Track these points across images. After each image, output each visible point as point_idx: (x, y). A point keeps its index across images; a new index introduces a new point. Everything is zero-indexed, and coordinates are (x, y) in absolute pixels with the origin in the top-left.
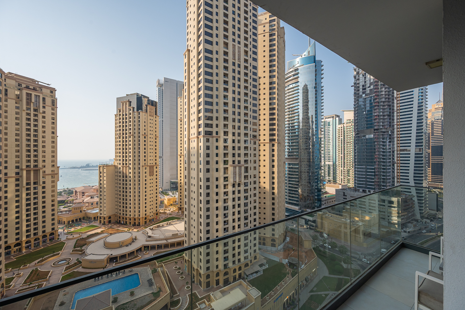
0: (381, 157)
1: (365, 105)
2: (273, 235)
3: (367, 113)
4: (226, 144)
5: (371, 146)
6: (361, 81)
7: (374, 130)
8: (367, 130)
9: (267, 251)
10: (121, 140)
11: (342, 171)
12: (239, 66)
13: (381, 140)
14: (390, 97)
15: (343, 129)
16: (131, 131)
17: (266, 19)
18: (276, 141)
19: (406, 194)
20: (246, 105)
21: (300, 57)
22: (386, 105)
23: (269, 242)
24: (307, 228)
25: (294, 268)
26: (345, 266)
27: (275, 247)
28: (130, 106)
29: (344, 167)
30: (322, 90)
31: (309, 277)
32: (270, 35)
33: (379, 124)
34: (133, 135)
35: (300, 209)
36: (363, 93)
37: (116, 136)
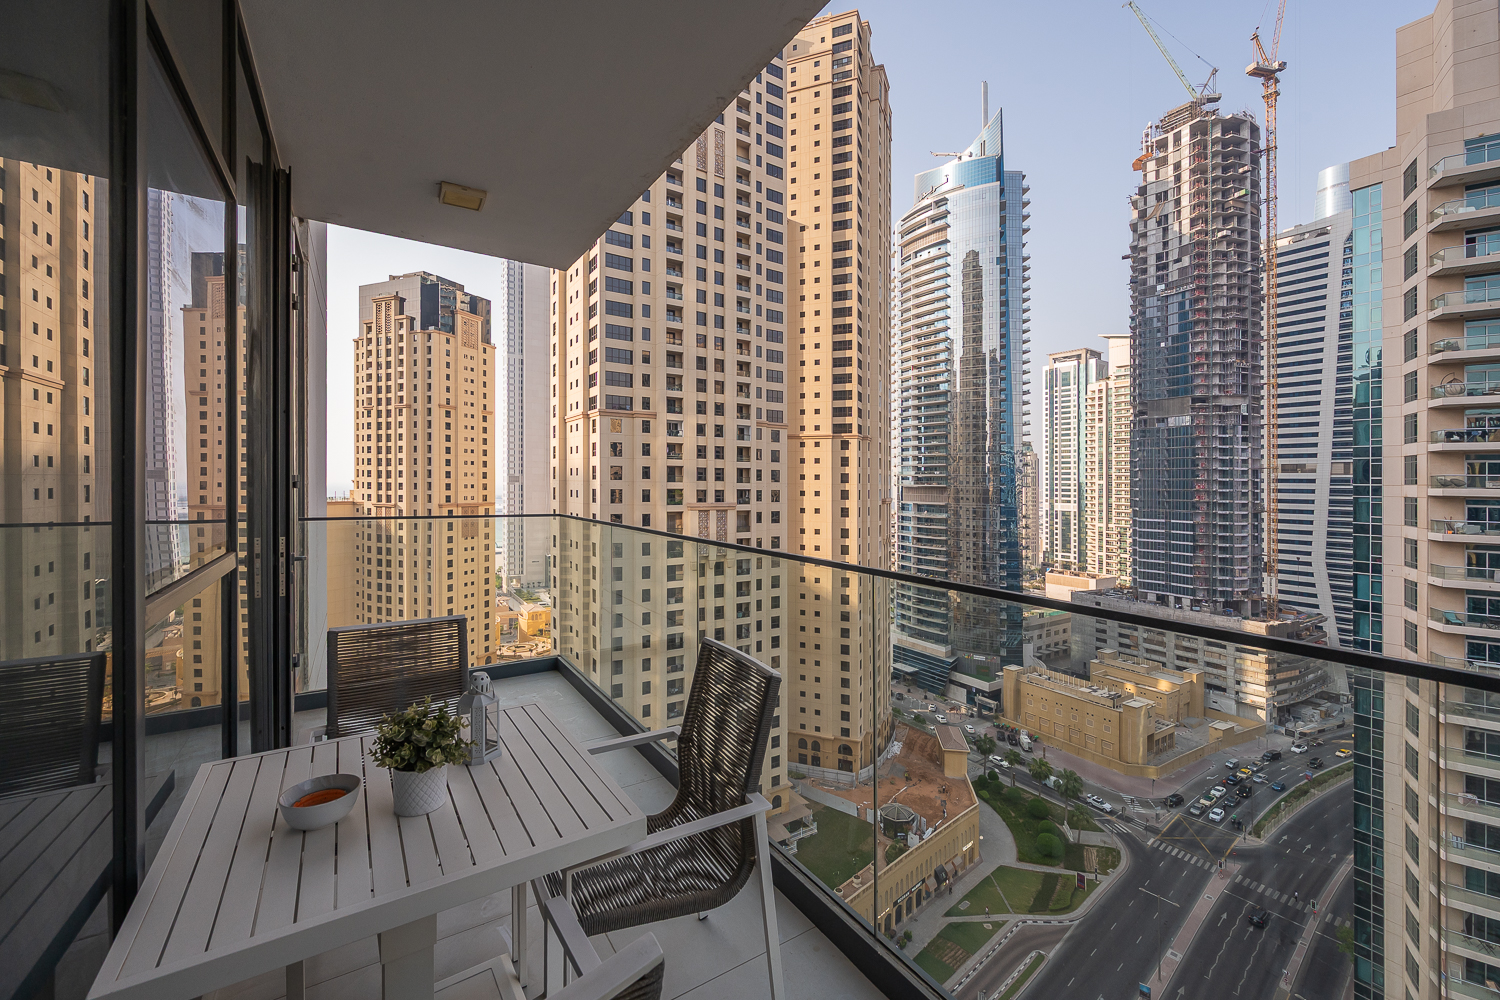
0: (1216, 488)
1: (1164, 320)
2: (845, 732)
3: (1170, 344)
4: (673, 440)
5: (1184, 452)
6: (1151, 239)
7: (1195, 400)
8: (1171, 401)
9: (822, 784)
10: (373, 420)
11: (1101, 534)
12: (720, 191)
13: (1216, 433)
14: (1247, 293)
15: (1104, 395)
16: (403, 393)
17: (823, 40)
18: (855, 431)
19: (1299, 613)
20: (743, 315)
21: (956, 161)
22: (1231, 320)
23: (830, 753)
24: (972, 716)
25: (896, 836)
26: (1071, 835)
27: (851, 771)
28: (402, 313)
29: (1109, 520)
30: (1025, 269)
31: (949, 868)
32: (834, 90)
33: (1210, 381)
34: (408, 406)
35: (953, 653)
36: (1160, 279)
37: (358, 409)
